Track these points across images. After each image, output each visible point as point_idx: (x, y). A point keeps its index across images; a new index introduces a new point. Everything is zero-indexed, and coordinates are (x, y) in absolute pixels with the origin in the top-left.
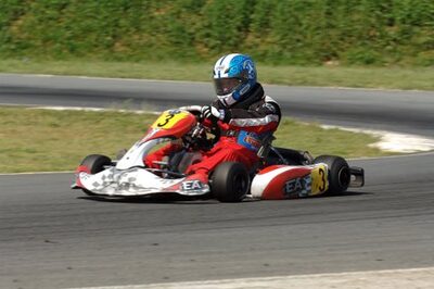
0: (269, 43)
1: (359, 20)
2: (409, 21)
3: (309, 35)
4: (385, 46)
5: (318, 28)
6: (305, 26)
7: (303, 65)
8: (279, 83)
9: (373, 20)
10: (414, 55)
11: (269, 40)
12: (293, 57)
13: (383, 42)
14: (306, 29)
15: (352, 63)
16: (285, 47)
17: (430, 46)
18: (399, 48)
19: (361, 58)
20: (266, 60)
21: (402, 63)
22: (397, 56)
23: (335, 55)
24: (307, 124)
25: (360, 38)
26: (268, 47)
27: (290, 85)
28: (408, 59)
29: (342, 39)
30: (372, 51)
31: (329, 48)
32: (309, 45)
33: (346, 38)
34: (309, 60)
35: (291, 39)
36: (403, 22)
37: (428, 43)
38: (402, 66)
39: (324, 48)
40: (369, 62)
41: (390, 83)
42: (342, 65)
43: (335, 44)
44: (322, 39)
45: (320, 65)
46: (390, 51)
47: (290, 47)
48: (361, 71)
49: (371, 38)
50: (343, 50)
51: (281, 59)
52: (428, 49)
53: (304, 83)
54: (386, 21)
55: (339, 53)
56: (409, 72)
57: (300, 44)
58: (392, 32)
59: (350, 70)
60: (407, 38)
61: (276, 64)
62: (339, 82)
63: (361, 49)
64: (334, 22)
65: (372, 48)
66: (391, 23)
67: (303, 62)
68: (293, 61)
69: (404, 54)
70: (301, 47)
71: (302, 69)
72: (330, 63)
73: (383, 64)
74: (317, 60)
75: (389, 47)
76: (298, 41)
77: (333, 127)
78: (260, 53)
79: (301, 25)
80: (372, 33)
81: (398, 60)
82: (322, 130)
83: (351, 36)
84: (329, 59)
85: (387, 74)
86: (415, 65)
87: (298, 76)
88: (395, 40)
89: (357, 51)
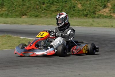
0: (4, 10)
1: (33, 3)
2: (49, 3)
3: (17, 8)
4: (41, 11)
5: (20, 6)
6: (15, 5)
7: (15, 18)
8: (7, 23)
9: (38, 3)
10: (51, 14)
11: (4, 9)
12: (12, 15)
13: (41, 10)
14: (16, 6)
15: (31, 17)
16: (9, 12)
17: (56, 11)
18: (46, 11)
19: (34, 15)
20: (3, 16)
21: (47, 16)
22: (46, 14)
23: (25, 14)
24: (16, 37)
25: (33, 8)
26: (4, 12)
27: (11, 24)
28: (49, 15)
29: (28, 9)
30: (37, 13)
31: (23, 12)
32: (17, 11)
33: (29, 9)
34: (17, 16)
35: (11, 9)
36: (47, 3)
37: (55, 10)
38: (47, 18)
39: (22, 12)
40: (36, 16)
41: (43, 23)
42: (28, 17)
43: (26, 11)
44: (21, 9)
45: (21, 17)
46: (43, 13)
47: (10, 12)
48: (33, 19)
49: (37, 9)
50: (28, 13)
51: (8, 16)
52: (55, 12)
53: (15, 23)
54: (42, 3)
55: (27, 13)
56: (49, 19)
57: (14, 11)
58: (44, 6)
59: (30, 19)
60: (49, 8)
61: (6, 17)
62: (26, 23)
63: (34, 12)
64: (25, 4)
65: (37, 12)
66: (44, 4)
67: (15, 17)
68: (12, 16)
69: (48, 14)
70: (14, 12)
71: (14, 19)
72: (24, 17)
73: (41, 17)
74: (20, 16)
75: (43, 12)
76: (13, 10)
77: (24, 38)
78: (1, 14)
79: (14, 5)
80: (37, 7)
81: (46, 16)
82: (20, 39)
83: (30, 8)
84: (24, 16)
85: (42, 20)
86: (51, 17)
87: (13, 21)
88: (45, 9)
89: (33, 13)
